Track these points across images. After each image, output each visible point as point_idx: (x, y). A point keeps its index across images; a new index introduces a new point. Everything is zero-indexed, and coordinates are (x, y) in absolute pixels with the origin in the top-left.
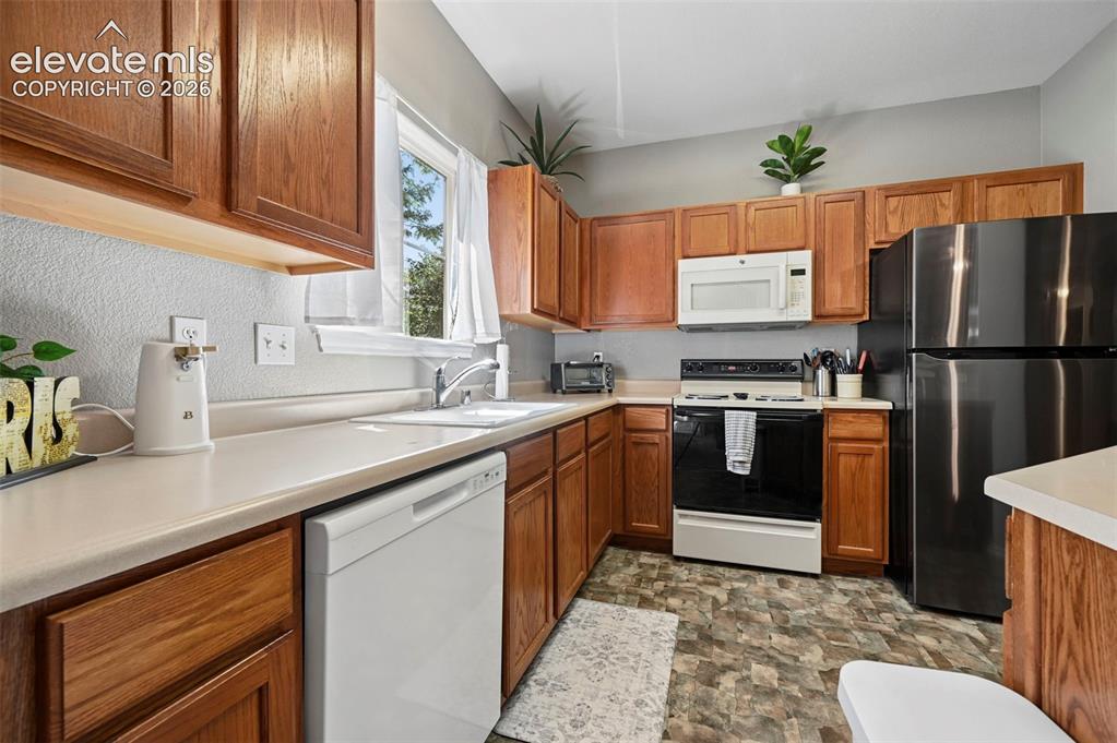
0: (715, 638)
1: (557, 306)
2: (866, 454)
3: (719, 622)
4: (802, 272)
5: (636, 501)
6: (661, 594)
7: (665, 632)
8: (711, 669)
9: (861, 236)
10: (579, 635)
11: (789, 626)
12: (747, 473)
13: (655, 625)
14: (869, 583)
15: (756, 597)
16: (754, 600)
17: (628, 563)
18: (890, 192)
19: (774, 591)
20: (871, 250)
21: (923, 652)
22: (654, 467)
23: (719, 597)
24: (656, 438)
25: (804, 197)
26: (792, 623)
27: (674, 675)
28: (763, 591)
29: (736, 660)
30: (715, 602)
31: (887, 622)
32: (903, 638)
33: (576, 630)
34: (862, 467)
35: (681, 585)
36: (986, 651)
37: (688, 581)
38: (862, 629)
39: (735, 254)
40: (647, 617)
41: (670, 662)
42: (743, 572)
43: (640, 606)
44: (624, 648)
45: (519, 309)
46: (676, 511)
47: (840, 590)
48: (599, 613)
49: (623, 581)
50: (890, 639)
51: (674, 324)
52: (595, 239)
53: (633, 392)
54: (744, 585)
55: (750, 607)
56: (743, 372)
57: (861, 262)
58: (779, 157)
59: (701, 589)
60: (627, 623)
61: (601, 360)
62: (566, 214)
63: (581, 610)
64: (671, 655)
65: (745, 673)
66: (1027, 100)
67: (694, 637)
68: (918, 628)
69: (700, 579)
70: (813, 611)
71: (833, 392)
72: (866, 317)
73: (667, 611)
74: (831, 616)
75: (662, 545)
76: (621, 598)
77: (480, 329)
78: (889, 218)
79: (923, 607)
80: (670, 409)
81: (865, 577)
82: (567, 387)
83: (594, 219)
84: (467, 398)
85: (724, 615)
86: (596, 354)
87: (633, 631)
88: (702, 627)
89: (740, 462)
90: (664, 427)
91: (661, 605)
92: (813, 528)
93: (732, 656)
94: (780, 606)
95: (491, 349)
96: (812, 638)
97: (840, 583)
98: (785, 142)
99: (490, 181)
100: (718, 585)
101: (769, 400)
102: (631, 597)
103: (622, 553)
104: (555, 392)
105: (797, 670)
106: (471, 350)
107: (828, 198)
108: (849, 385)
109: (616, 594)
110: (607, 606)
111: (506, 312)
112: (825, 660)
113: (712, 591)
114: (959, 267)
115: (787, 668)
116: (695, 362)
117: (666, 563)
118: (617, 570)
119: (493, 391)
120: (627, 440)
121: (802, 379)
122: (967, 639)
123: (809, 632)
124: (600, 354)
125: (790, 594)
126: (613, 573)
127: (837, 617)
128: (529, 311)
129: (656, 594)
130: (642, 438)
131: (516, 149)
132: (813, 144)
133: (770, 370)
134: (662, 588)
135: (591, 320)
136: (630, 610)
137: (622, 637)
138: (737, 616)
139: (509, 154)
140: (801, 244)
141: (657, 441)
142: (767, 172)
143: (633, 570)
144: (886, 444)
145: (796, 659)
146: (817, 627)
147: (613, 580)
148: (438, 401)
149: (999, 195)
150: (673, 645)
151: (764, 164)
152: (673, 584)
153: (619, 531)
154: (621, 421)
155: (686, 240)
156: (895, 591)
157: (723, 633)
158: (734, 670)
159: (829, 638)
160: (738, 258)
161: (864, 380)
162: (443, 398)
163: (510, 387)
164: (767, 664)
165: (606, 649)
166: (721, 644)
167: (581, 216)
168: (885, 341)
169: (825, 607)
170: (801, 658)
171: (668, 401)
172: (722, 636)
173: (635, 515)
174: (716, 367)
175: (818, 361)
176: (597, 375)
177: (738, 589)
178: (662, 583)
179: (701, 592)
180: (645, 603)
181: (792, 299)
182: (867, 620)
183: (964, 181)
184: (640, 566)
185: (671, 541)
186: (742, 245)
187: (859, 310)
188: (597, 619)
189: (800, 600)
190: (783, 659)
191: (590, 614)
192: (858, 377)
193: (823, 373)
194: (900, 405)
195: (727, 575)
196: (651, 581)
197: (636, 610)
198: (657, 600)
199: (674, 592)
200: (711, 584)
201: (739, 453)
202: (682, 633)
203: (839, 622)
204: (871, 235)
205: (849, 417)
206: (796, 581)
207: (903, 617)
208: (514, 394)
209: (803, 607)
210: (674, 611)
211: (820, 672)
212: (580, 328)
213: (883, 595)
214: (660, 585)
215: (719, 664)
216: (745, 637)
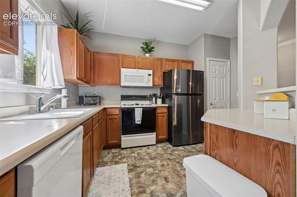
0: (137, 166)
1: (84, 77)
2: (163, 116)
3: (137, 162)
4: (150, 75)
5: (110, 135)
6: (120, 159)
7: (125, 169)
8: (138, 174)
9: (161, 68)
10: (100, 179)
11: (152, 158)
12: (140, 123)
13: (122, 168)
14: (164, 144)
15: (144, 153)
16: (143, 154)
17: (109, 153)
18: (167, 60)
19: (147, 151)
20: (163, 72)
21: (176, 155)
22: (116, 125)
23: (135, 156)
24: (116, 117)
25: (151, 58)
26: (153, 157)
27: (130, 179)
28: (145, 151)
29: (143, 169)
30: (135, 157)
31: (169, 151)
32: (173, 153)
33: (99, 177)
34: (163, 119)
35: (125, 155)
36: (185, 152)
37: (127, 154)
38: (166, 154)
39: (135, 69)
40: (118, 166)
41: (128, 176)
42: (139, 148)
43: (115, 164)
44: (115, 177)
45: (72, 77)
46: (122, 136)
47: (160, 147)
48: (104, 170)
49: (109, 159)
50: (171, 154)
51: (120, 85)
52: (95, 58)
53: (107, 104)
54: (140, 151)
55: (143, 156)
56: (137, 98)
57: (161, 74)
58: (145, 47)
59: (131, 155)
60: (114, 170)
61: (96, 95)
62: (87, 49)
63: (98, 171)
64: (128, 174)
65: (146, 172)
66: (186, 47)
67: (132, 167)
68: (174, 150)
69: (130, 152)
70: (156, 153)
71: (156, 103)
72: (162, 86)
73: (123, 163)
74: (159, 153)
75: (118, 146)
76: (109, 164)
77: (57, 83)
78: (166, 66)
79: (174, 146)
80: (120, 108)
81: (163, 143)
82: (86, 103)
83: (95, 52)
84: (51, 109)
85: (137, 160)
86: (94, 93)
87: (116, 171)
88: (133, 164)
89: (139, 121)
90: (118, 114)
91: (121, 162)
92: (154, 134)
93: (142, 169)
94: (149, 154)
95: (59, 91)
96: (157, 159)
97: (159, 145)
98: (146, 44)
99: (58, 31)
100: (134, 153)
101: (144, 105)
102: (112, 163)
103: (106, 151)
104: (80, 105)
105: (156, 167)
106: (50, 91)
107: (155, 59)
108: (159, 101)
109: (108, 163)
110: (106, 167)
111: (66, 78)
112: (161, 163)
113: (133, 155)
114: (175, 77)
115: (154, 167)
116: (125, 96)
117: (120, 151)
118: (106, 156)
119: (60, 105)
120: (107, 118)
121: (150, 100)
122: (182, 150)
123: (156, 157)
124: (96, 93)
125: (151, 150)
126: (105, 157)
127: (161, 153)
128: (76, 78)
129: (119, 160)
130: (112, 117)
131: (66, 22)
132: (152, 46)
133: (143, 98)
134: (120, 158)
135: (94, 83)
136: (113, 166)
137: (113, 174)
138: (141, 159)
139: (64, 23)
140: (150, 68)
141: (117, 118)
142: (142, 50)
143: (111, 155)
144: (167, 113)
145: (155, 164)
146: (157, 156)
147: (105, 159)
148: (40, 110)
149: (183, 64)
150: (127, 171)
151: (142, 48)
152: (123, 156)
153: (105, 145)
154: (105, 113)
155: (123, 63)
156: (169, 144)
157: (138, 164)
158: (143, 172)
159: (160, 158)
160: (136, 70)
161: (162, 100)
162: (42, 108)
163: (67, 104)
164: (150, 168)
165: (109, 179)
166: (139, 167)
167: (90, 50)
168: (166, 91)
169: (158, 151)
170: (156, 164)
171: (120, 106)
172: (139, 165)
173: (110, 139)
174: (130, 97)
175: (153, 96)
176: (96, 100)
177: (139, 152)
178: (120, 156)
179: (131, 156)
180: (117, 163)
181: (149, 81)
182: (166, 152)
183: (178, 60)
184: (113, 153)
185: (121, 144)
186: (137, 67)
187: (161, 85)
188: (104, 172)
189: (153, 151)
190: (153, 166)
191: (102, 171)
192: (161, 99)
193: (154, 99)
194: (170, 105)
195: (136, 150)
196: (117, 156)
197: (115, 166)
198: (120, 161)
199: (124, 158)
200: (133, 153)
201: (138, 118)
202: (129, 167)
203: (161, 154)
204: (163, 69)
205: (161, 108)
206: (151, 147)
207: (172, 149)
208: (69, 106)
209: (154, 152)
210: (125, 163)
211: (161, 166)
212: (90, 85)
213: (167, 146)
214: (119, 157)
215: (140, 172)
216: (144, 163)
